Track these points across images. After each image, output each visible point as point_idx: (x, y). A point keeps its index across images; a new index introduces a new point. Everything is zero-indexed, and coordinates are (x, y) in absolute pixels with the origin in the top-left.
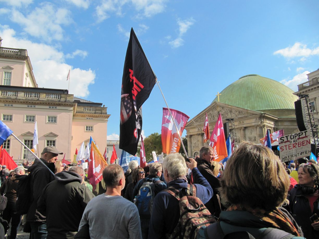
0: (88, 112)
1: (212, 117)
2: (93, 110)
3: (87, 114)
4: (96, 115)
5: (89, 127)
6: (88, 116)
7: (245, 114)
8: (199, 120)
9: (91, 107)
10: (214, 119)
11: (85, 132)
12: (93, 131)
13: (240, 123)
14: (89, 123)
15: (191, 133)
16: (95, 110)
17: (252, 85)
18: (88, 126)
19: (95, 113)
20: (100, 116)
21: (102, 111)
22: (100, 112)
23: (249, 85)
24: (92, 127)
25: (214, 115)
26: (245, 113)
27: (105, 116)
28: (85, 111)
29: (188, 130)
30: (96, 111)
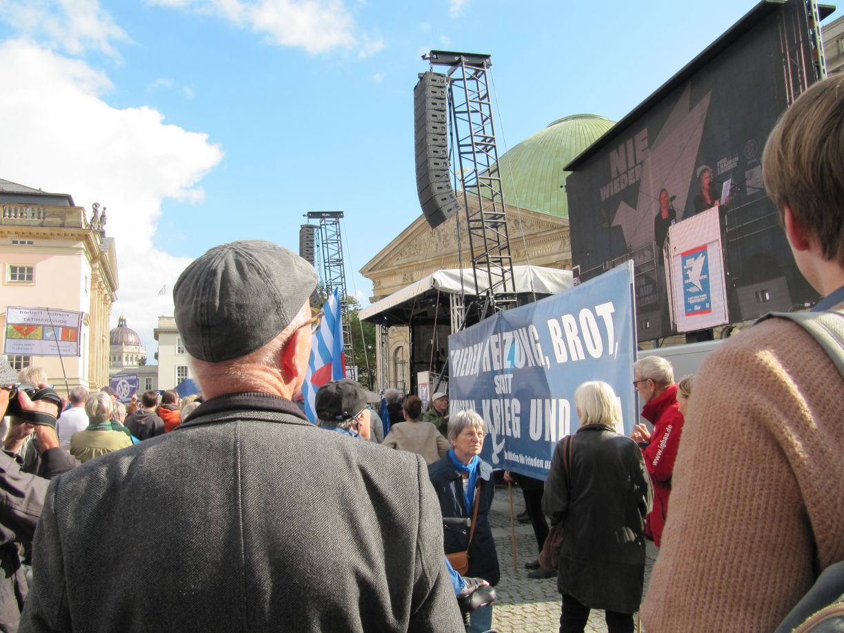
0: (16, 223)
1: (442, 240)
2: (36, 215)
3: (12, 229)
4: (46, 230)
5: (22, 270)
6: (16, 233)
7: (532, 228)
8: (407, 250)
9: (27, 205)
10: (446, 247)
11: (4, 284)
12: (35, 283)
13: (519, 256)
14: (22, 258)
15: (383, 288)
16: (42, 215)
17: (574, 142)
18: (18, 264)
19: (42, 225)
20: (56, 233)
21: (64, 218)
22: (58, 221)
23: (563, 143)
24: (30, 270)
25: (448, 232)
26: (532, 225)
27: (72, 235)
28: (7, 217)
29: (377, 281)
30: (44, 218)
